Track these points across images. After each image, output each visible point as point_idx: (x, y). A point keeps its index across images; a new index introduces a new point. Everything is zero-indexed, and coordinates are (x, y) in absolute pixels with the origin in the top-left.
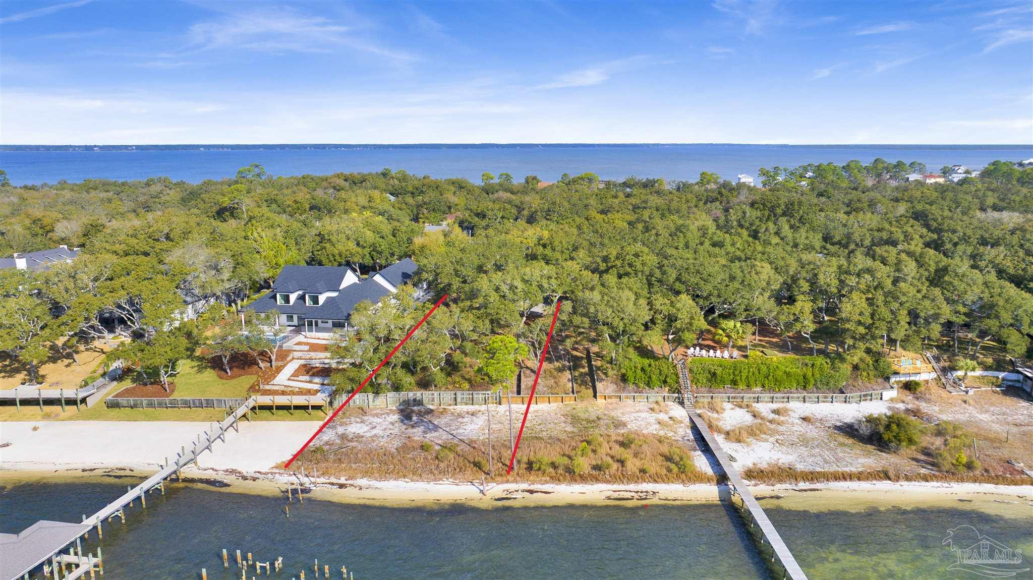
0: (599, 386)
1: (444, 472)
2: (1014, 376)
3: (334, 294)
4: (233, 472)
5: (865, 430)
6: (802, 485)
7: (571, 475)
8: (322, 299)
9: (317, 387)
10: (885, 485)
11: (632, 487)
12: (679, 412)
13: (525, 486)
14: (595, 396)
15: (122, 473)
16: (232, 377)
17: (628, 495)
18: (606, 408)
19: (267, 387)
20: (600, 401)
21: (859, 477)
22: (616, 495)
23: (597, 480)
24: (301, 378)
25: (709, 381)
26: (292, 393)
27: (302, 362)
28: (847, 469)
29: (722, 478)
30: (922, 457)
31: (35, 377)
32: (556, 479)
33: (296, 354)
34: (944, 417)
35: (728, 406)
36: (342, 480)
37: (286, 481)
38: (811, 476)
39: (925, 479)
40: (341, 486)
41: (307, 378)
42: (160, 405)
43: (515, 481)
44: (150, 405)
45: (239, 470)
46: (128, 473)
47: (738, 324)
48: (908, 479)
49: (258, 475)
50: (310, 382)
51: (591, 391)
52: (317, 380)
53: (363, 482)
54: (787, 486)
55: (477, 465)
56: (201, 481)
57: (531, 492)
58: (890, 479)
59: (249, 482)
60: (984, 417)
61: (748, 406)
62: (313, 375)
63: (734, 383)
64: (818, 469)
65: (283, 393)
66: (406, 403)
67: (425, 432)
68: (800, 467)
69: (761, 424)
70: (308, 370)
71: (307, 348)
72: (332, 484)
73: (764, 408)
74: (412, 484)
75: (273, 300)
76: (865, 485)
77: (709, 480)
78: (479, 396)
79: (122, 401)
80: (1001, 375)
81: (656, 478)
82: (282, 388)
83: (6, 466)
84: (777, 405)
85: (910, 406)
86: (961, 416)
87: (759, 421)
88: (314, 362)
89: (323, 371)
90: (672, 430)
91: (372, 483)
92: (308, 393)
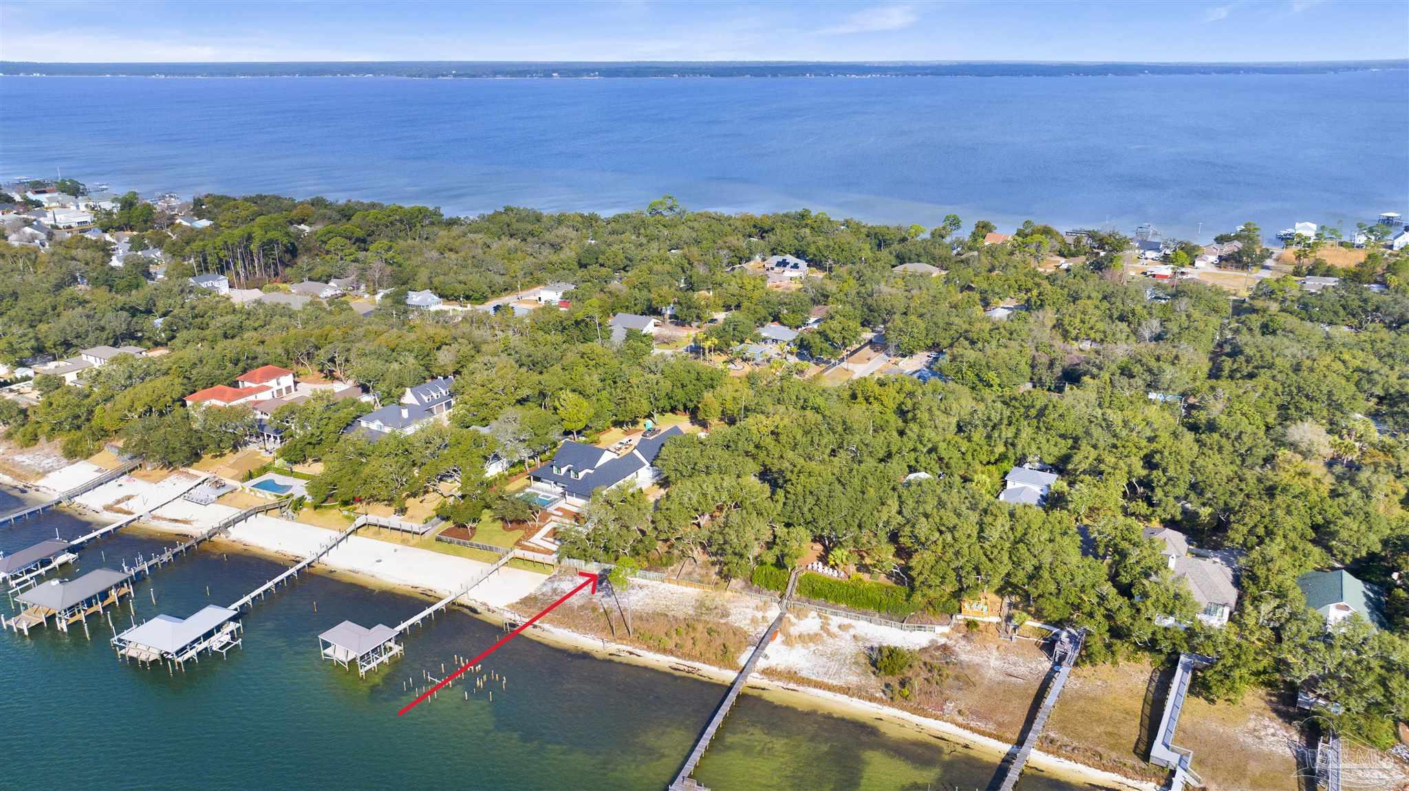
0: (733, 581)
1: (591, 629)
3: (591, 472)
4: (485, 604)
6: (792, 686)
7: (660, 647)
8: (581, 475)
10: (842, 697)
11: (689, 663)
12: (772, 613)
13: (630, 649)
14: (725, 589)
15: (429, 593)
16: (511, 530)
17: (682, 667)
18: (728, 601)
19: (526, 543)
20: (726, 593)
21: (830, 688)
22: (676, 666)
23: (671, 655)
24: (549, 539)
25: (810, 592)
26: (538, 550)
27: (554, 525)
28: (830, 682)
29: (746, 670)
30: (894, 684)
31: (403, 511)
32: (649, 648)
33: (553, 518)
34: (964, 657)
35: (814, 614)
37: (509, 617)
38: (804, 681)
39: (875, 700)
41: (552, 540)
42: (464, 544)
43: (627, 645)
44: (459, 543)
45: (488, 604)
46: (433, 593)
47: (846, 553)
48: (861, 698)
49: (496, 610)
50: (553, 543)
51: (725, 584)
52: (557, 542)
54: (781, 684)
56: (467, 607)
57: (631, 653)
58: (850, 694)
59: (490, 614)
60: (995, 663)
61: (825, 618)
62: (556, 538)
63: (828, 598)
64: (814, 678)
65: (533, 550)
67: (603, 597)
68: (804, 674)
69: (820, 635)
70: (554, 533)
71: (560, 514)
73: (835, 621)
74: (570, 632)
75: (551, 468)
76: (828, 695)
78: (652, 574)
79: (444, 537)
81: (707, 661)
82: (534, 545)
83: (378, 576)
84: (846, 621)
85: (950, 643)
86: (976, 659)
87: (820, 632)
88: (560, 526)
89: (564, 537)
90: (755, 626)
91: (551, 628)
92: (548, 552)
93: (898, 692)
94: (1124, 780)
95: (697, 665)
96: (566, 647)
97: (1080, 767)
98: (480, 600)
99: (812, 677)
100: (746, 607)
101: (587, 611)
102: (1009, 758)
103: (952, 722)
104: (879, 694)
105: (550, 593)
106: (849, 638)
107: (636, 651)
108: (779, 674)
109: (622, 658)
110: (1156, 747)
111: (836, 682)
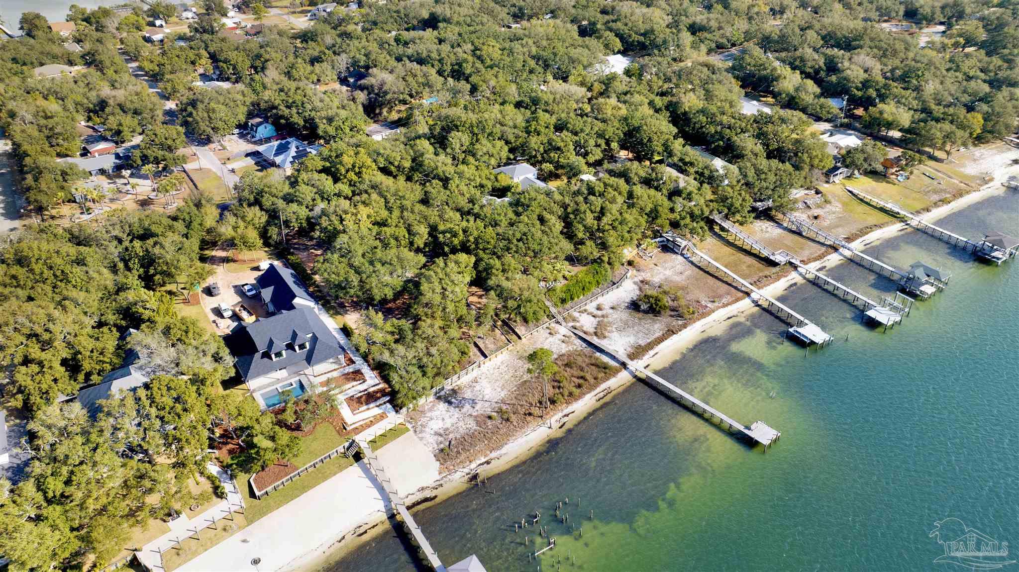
0: (517, 330)
1: (521, 427)
2: (661, 239)
4: (423, 489)
5: (643, 306)
6: (651, 353)
7: (572, 397)
8: (308, 343)
10: (675, 338)
11: (600, 389)
12: (563, 330)
13: (560, 415)
14: (520, 338)
15: (362, 530)
16: (311, 431)
17: (601, 395)
18: (532, 343)
19: (351, 427)
20: (524, 339)
22: (597, 398)
23: (584, 394)
24: (361, 409)
25: (562, 303)
26: (374, 423)
27: (343, 397)
29: (625, 366)
30: (672, 313)
31: (167, 513)
32: (568, 403)
33: (332, 393)
34: (656, 280)
35: (577, 313)
36: (483, 460)
37: (458, 476)
38: (650, 346)
39: (685, 326)
40: (488, 463)
41: (365, 407)
43: (555, 414)
45: (425, 485)
46: (367, 526)
48: (680, 331)
49: (438, 483)
50: (368, 409)
51: (514, 337)
52: (372, 405)
53: (493, 454)
54: (647, 356)
55: (530, 414)
57: (567, 415)
58: (674, 333)
59: (440, 489)
60: (668, 273)
61: (585, 310)
62: (367, 404)
63: (572, 299)
65: (368, 426)
66: (436, 393)
67: (473, 407)
68: (643, 342)
69: (601, 321)
70: (356, 402)
72: (482, 464)
73: (592, 308)
74: (515, 442)
75: (266, 360)
77: (621, 369)
78: (469, 369)
79: (269, 489)
80: (657, 240)
81: (604, 380)
82: (361, 423)
84: (594, 304)
85: (640, 278)
86: (662, 277)
87: (598, 319)
88: (351, 393)
89: (370, 398)
90: (572, 344)
91: (498, 452)
92: (382, 417)
93: (682, 315)
94: (786, 279)
95: (603, 386)
96: (534, 451)
97: (772, 286)
98: (414, 489)
99: (649, 341)
100: (547, 338)
101: (489, 422)
102: (756, 304)
103: (719, 308)
104: (680, 323)
105: (441, 439)
106: (611, 311)
107: (566, 411)
108: (638, 352)
109: (571, 422)
110: (772, 258)
111: (658, 334)
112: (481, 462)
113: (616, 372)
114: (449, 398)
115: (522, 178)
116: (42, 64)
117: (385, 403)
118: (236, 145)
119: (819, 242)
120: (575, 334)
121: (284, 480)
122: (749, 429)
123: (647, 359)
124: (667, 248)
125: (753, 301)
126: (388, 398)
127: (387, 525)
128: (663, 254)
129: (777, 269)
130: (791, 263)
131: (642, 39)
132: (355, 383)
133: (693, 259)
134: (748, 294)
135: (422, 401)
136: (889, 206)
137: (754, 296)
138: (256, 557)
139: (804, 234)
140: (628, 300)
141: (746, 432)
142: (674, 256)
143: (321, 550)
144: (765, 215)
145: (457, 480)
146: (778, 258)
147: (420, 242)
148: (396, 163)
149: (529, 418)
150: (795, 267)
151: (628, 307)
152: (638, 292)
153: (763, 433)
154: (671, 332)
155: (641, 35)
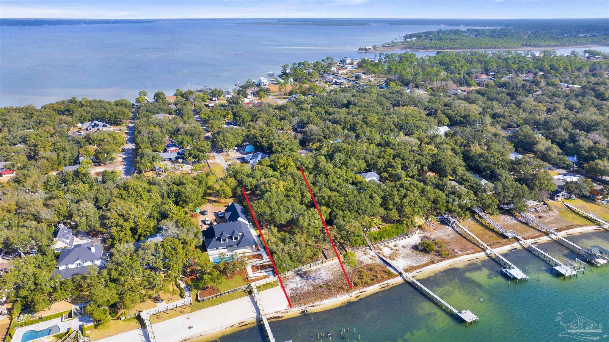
0: (346, 249)
1: (335, 293)
2: (441, 217)
3: (241, 234)
4: (277, 312)
5: (420, 248)
6: (418, 271)
7: (367, 284)
8: (239, 237)
9: (265, 274)
10: (434, 265)
11: (383, 283)
12: (372, 253)
15: (243, 324)
16: (232, 277)
17: (384, 286)
19: (251, 278)
22: (381, 287)
23: (374, 284)
24: (257, 272)
25: (375, 240)
26: (261, 279)
27: (250, 265)
29: (401, 274)
30: (436, 254)
31: (158, 299)
32: (364, 287)
33: (245, 262)
34: (433, 237)
35: (382, 247)
36: (311, 305)
38: (418, 267)
39: (441, 261)
40: (314, 306)
41: (259, 271)
42: (219, 296)
43: (355, 291)
45: (279, 311)
48: (438, 262)
49: (286, 311)
50: (261, 272)
51: (345, 252)
52: (263, 271)
53: (317, 303)
55: (342, 288)
56: (274, 318)
57: (362, 292)
58: (434, 263)
59: (286, 314)
60: (441, 234)
61: (387, 246)
62: (261, 269)
63: (381, 239)
65: (259, 280)
66: (297, 271)
67: (313, 281)
68: (414, 265)
70: (256, 268)
71: (247, 259)
73: (391, 245)
74: (331, 300)
75: (218, 241)
76: (431, 267)
77: (398, 276)
78: (316, 262)
79: (204, 298)
80: (439, 217)
81: (387, 279)
82: (256, 278)
83: (203, 333)
84: (394, 243)
85: (424, 235)
86: (436, 236)
87: (393, 251)
88: (254, 264)
89: (263, 267)
90: (375, 260)
91: (320, 303)
92: (266, 277)
93: (442, 255)
94: (510, 246)
95: (386, 282)
96: (339, 305)
97: (501, 248)
98: (273, 311)
99: (418, 265)
100: (362, 256)
101: (320, 289)
102: (488, 255)
103: (464, 254)
104: (439, 258)
105: (293, 292)
106: (402, 248)
107: (361, 290)
108: (409, 269)
109: (362, 296)
110: (505, 234)
111: (425, 262)
112: (310, 305)
113: (395, 276)
114: (302, 275)
115: (370, 179)
116: (157, 113)
117: (270, 271)
118: (234, 154)
119: (538, 230)
120: (378, 256)
121: (213, 296)
122: (461, 313)
123: (414, 273)
124: (444, 222)
125: (487, 254)
126: (271, 269)
127: (256, 324)
128: (440, 225)
129: (507, 240)
130: (516, 238)
131: (462, 119)
132: (257, 259)
133: (458, 230)
134: (484, 250)
135: (289, 274)
136: (591, 216)
137: (488, 251)
138: (191, 325)
139: (530, 225)
140: (413, 244)
141: (459, 314)
142: (447, 227)
143: (221, 329)
144: (509, 212)
145: (295, 311)
146: (509, 234)
147: (306, 201)
148: (306, 166)
149: (340, 290)
150: (518, 240)
151: (412, 248)
152: (420, 241)
153: (468, 316)
154: (432, 262)
155: (462, 117)
